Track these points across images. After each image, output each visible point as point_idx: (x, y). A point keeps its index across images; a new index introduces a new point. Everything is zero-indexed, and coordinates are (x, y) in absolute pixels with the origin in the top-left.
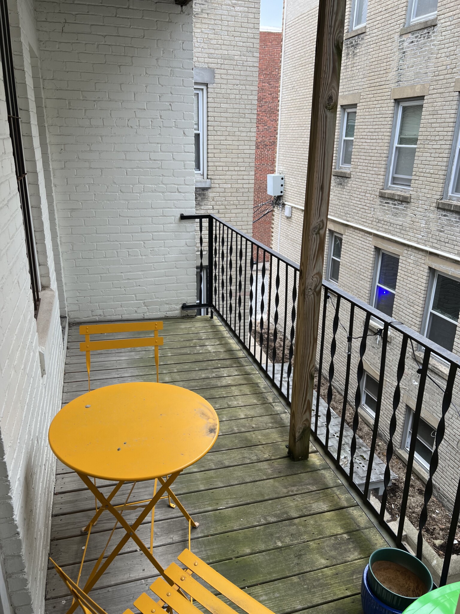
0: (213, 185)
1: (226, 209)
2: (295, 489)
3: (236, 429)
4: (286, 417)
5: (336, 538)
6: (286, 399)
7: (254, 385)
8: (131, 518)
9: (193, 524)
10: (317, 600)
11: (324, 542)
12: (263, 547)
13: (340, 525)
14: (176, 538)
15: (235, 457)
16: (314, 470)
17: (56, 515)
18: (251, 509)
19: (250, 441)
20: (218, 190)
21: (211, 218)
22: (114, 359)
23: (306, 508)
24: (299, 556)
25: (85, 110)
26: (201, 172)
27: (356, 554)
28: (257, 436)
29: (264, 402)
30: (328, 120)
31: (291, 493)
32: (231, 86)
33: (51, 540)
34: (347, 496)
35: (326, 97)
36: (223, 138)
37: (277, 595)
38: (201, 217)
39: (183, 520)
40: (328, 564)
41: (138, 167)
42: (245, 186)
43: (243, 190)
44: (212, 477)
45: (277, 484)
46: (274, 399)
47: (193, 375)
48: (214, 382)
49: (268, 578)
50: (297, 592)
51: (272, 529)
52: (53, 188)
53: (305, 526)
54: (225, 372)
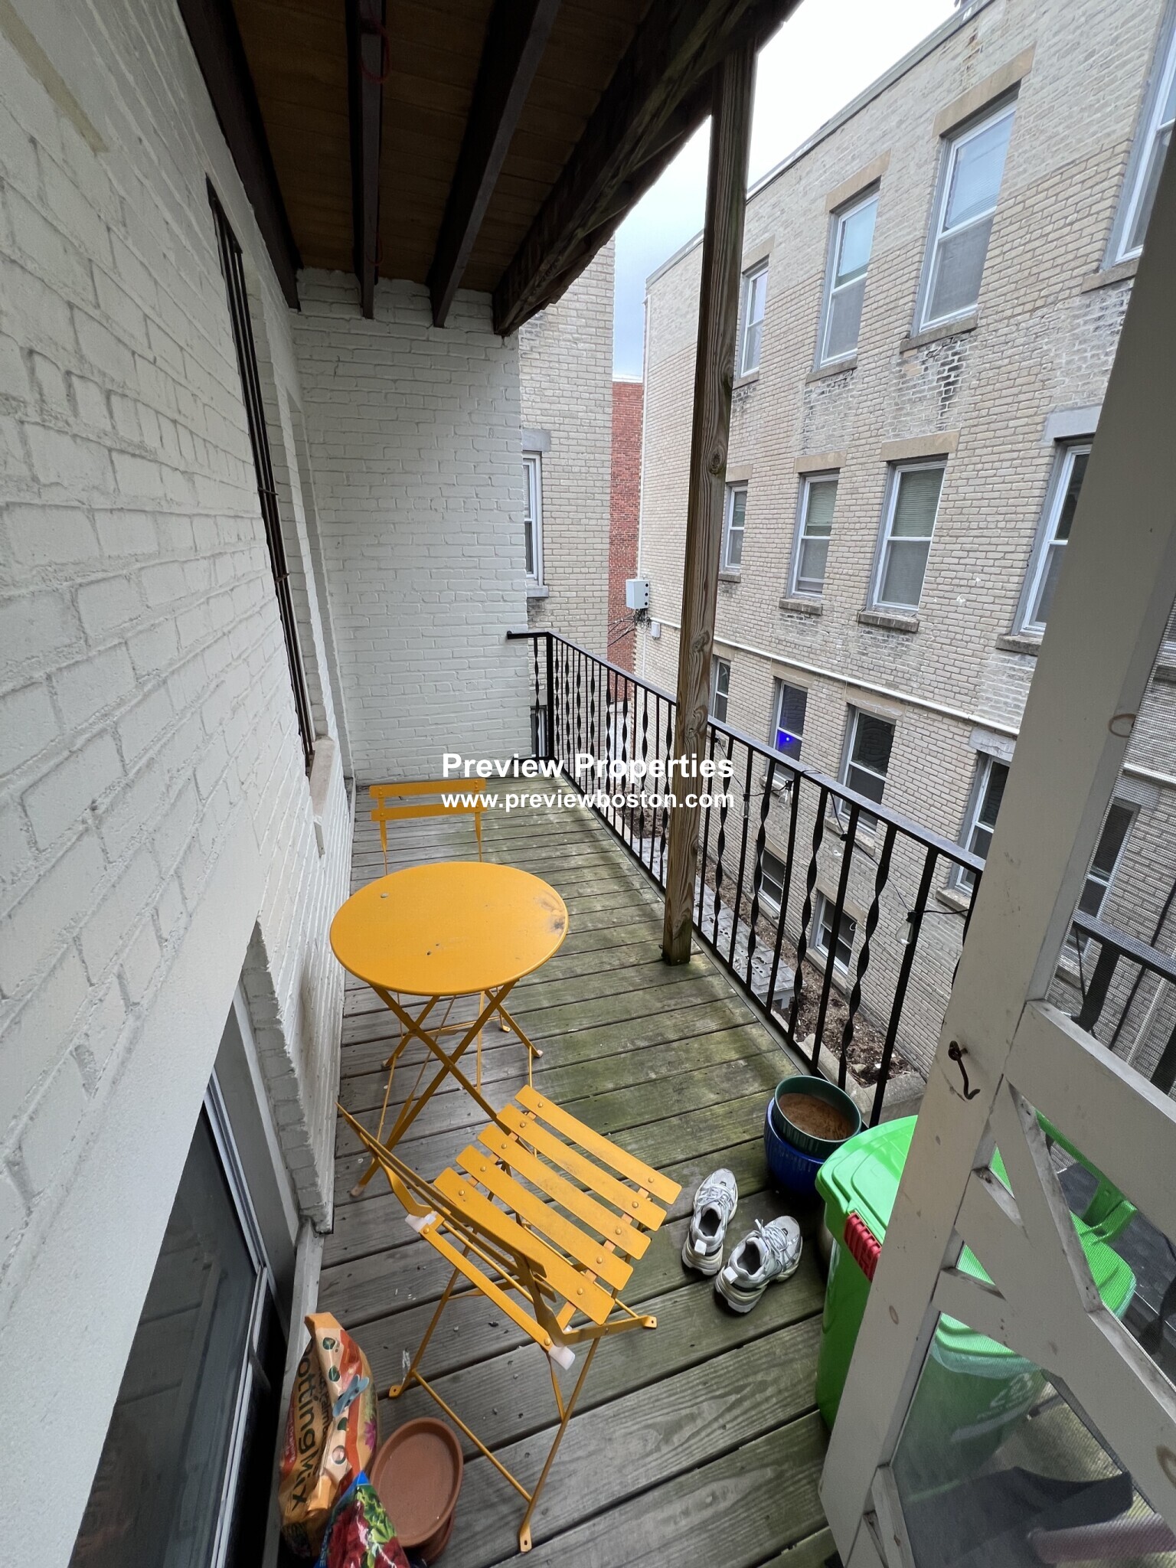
0: (551, 594)
1: (570, 626)
2: (672, 1002)
3: (590, 926)
4: (659, 908)
5: (729, 1066)
6: (659, 884)
7: (614, 866)
8: (450, 1047)
9: (534, 1052)
10: (705, 1147)
11: (712, 1072)
12: (630, 1080)
13: (734, 1049)
14: (513, 1071)
15: (589, 962)
16: (698, 977)
17: (347, 1045)
18: (612, 1030)
19: (610, 940)
20: (558, 600)
21: (549, 637)
22: (420, 833)
23: (687, 1027)
24: (680, 1091)
25: (371, 487)
26: (534, 575)
27: (756, 1085)
28: (619, 935)
29: (629, 889)
30: (713, 489)
31: (667, 1008)
32: (574, 456)
33: (341, 1078)
34: (744, 1009)
35: (710, 456)
36: (563, 528)
37: (651, 1142)
38: (535, 636)
39: (520, 1048)
40: (719, 1100)
41: (446, 567)
42: (596, 594)
43: (593, 600)
44: (559, 990)
45: (648, 997)
46: (642, 883)
47: (530, 854)
48: (558, 863)
49: (639, 1120)
50: (678, 1137)
51: (643, 1056)
52: (329, 598)
53: (687, 1051)
54: (573, 850)
